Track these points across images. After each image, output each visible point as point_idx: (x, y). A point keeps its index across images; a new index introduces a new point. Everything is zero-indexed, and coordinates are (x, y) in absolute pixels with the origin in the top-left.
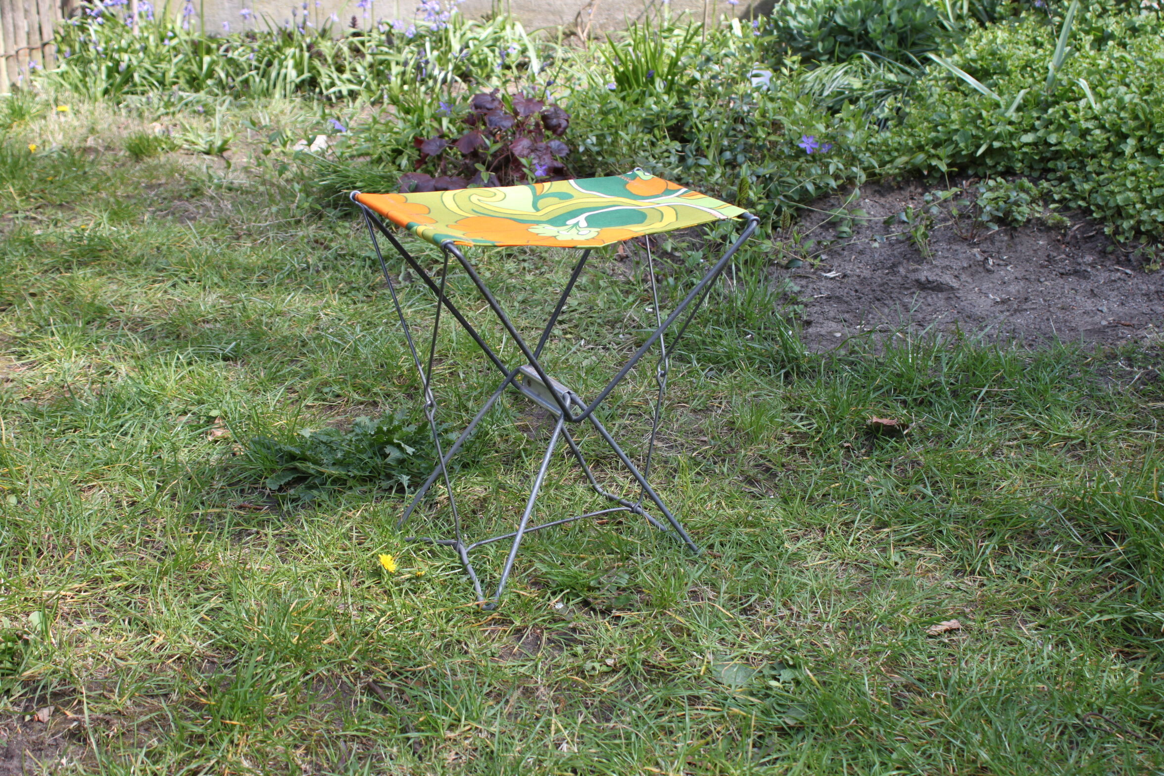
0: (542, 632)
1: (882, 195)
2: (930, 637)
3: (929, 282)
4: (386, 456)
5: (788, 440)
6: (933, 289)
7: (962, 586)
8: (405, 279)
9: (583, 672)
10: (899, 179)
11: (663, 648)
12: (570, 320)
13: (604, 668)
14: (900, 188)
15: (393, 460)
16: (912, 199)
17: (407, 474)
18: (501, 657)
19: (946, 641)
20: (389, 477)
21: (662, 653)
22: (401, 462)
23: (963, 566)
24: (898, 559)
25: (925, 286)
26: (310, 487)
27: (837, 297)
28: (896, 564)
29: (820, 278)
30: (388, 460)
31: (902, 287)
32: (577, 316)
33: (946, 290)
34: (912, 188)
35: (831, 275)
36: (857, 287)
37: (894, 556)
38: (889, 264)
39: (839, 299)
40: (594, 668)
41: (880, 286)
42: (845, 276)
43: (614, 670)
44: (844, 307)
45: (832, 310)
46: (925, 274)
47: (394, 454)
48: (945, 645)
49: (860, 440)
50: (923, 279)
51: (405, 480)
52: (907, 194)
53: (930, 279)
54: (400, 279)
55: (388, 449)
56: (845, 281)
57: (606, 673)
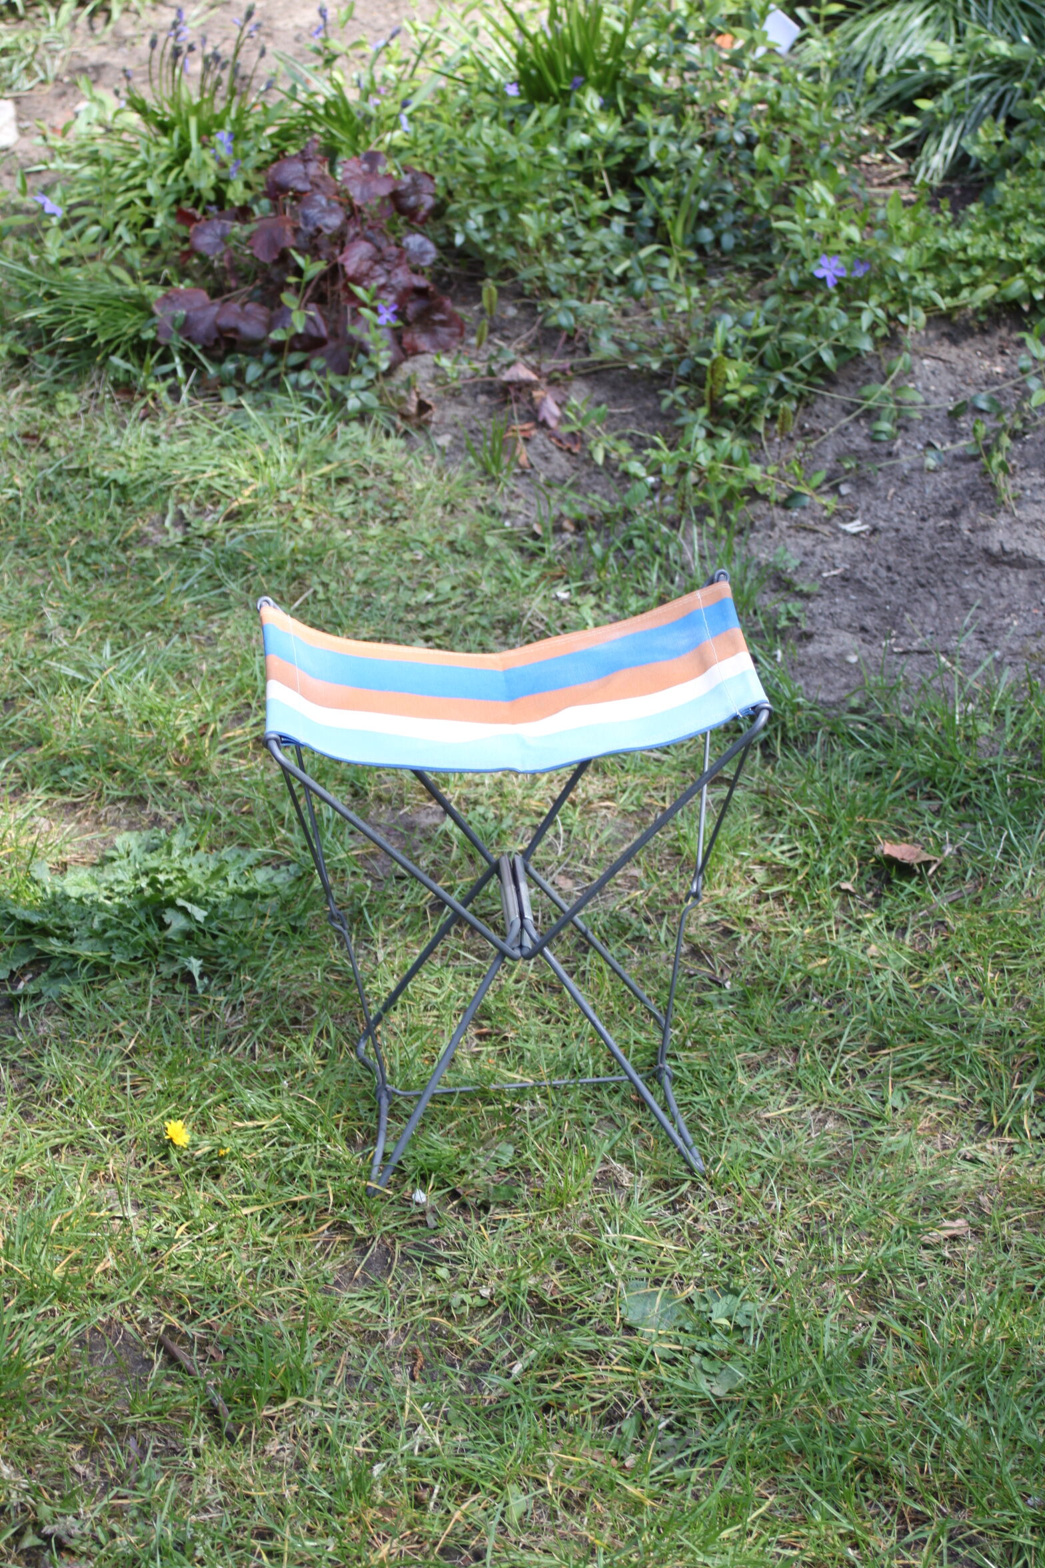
0: (393, 1243)
1: (955, 342)
2: (926, 1247)
3: (1005, 552)
4: (164, 926)
5: (760, 874)
6: (1010, 564)
7: (982, 1156)
8: (175, 524)
9: (448, 1308)
10: (982, 318)
11: (558, 1268)
12: (438, 622)
13: (478, 1301)
14: (984, 331)
15: (175, 933)
16: (1003, 353)
17: (198, 957)
18: (337, 1283)
19: (947, 1254)
20: (172, 959)
21: (555, 1278)
22: (188, 935)
23: (989, 1116)
24: (897, 1103)
25: (998, 559)
26: (56, 976)
27: (858, 581)
28: (895, 1109)
29: (838, 533)
30: (169, 933)
31: (963, 561)
32: (449, 614)
33: (1031, 566)
34: (1003, 332)
35: (852, 527)
36: (891, 558)
37: (894, 1098)
38: (947, 506)
39: (860, 586)
40: (463, 1303)
41: (928, 559)
42: (874, 531)
43: (489, 1306)
44: (867, 601)
45: (846, 605)
46: (1000, 537)
47: (176, 922)
48: (945, 1261)
49: (866, 877)
50: (995, 548)
51: (195, 965)
52: (995, 342)
53: (1007, 547)
54: (168, 524)
55: (169, 916)
56: (873, 539)
57: (480, 1308)
